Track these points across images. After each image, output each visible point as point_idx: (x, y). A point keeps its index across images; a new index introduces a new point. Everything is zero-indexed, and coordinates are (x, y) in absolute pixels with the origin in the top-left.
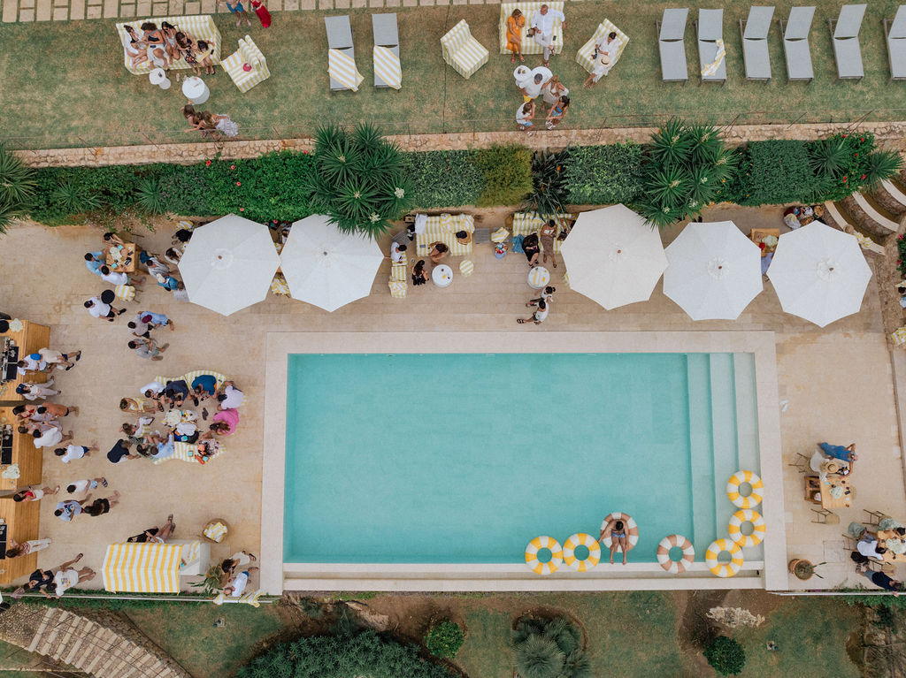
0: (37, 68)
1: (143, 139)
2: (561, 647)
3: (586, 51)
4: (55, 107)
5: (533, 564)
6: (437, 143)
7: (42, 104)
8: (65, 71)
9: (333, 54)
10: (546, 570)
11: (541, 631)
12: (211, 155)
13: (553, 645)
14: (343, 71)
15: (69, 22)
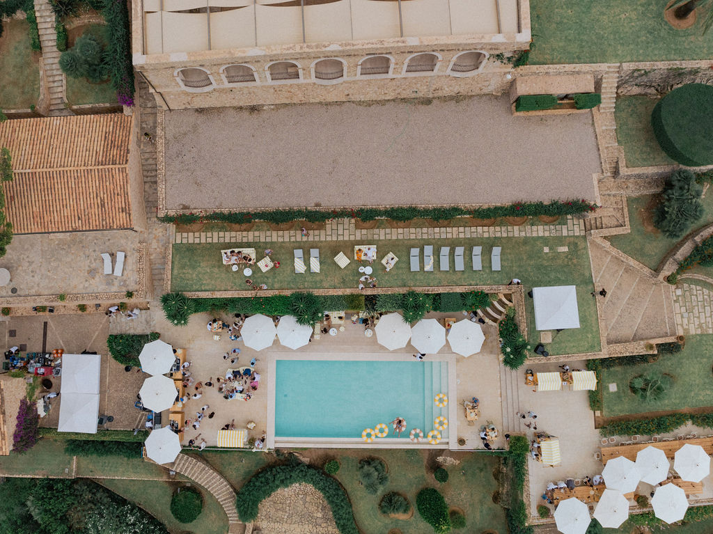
0: (189, 261)
1: (229, 288)
2: (377, 470)
3: (384, 262)
4: (197, 276)
5: (365, 438)
6: (332, 292)
7: (192, 275)
8: (200, 263)
9: (296, 260)
10: (369, 441)
11: (369, 463)
12: (254, 295)
13: (374, 469)
14: (300, 266)
15: (200, 244)
